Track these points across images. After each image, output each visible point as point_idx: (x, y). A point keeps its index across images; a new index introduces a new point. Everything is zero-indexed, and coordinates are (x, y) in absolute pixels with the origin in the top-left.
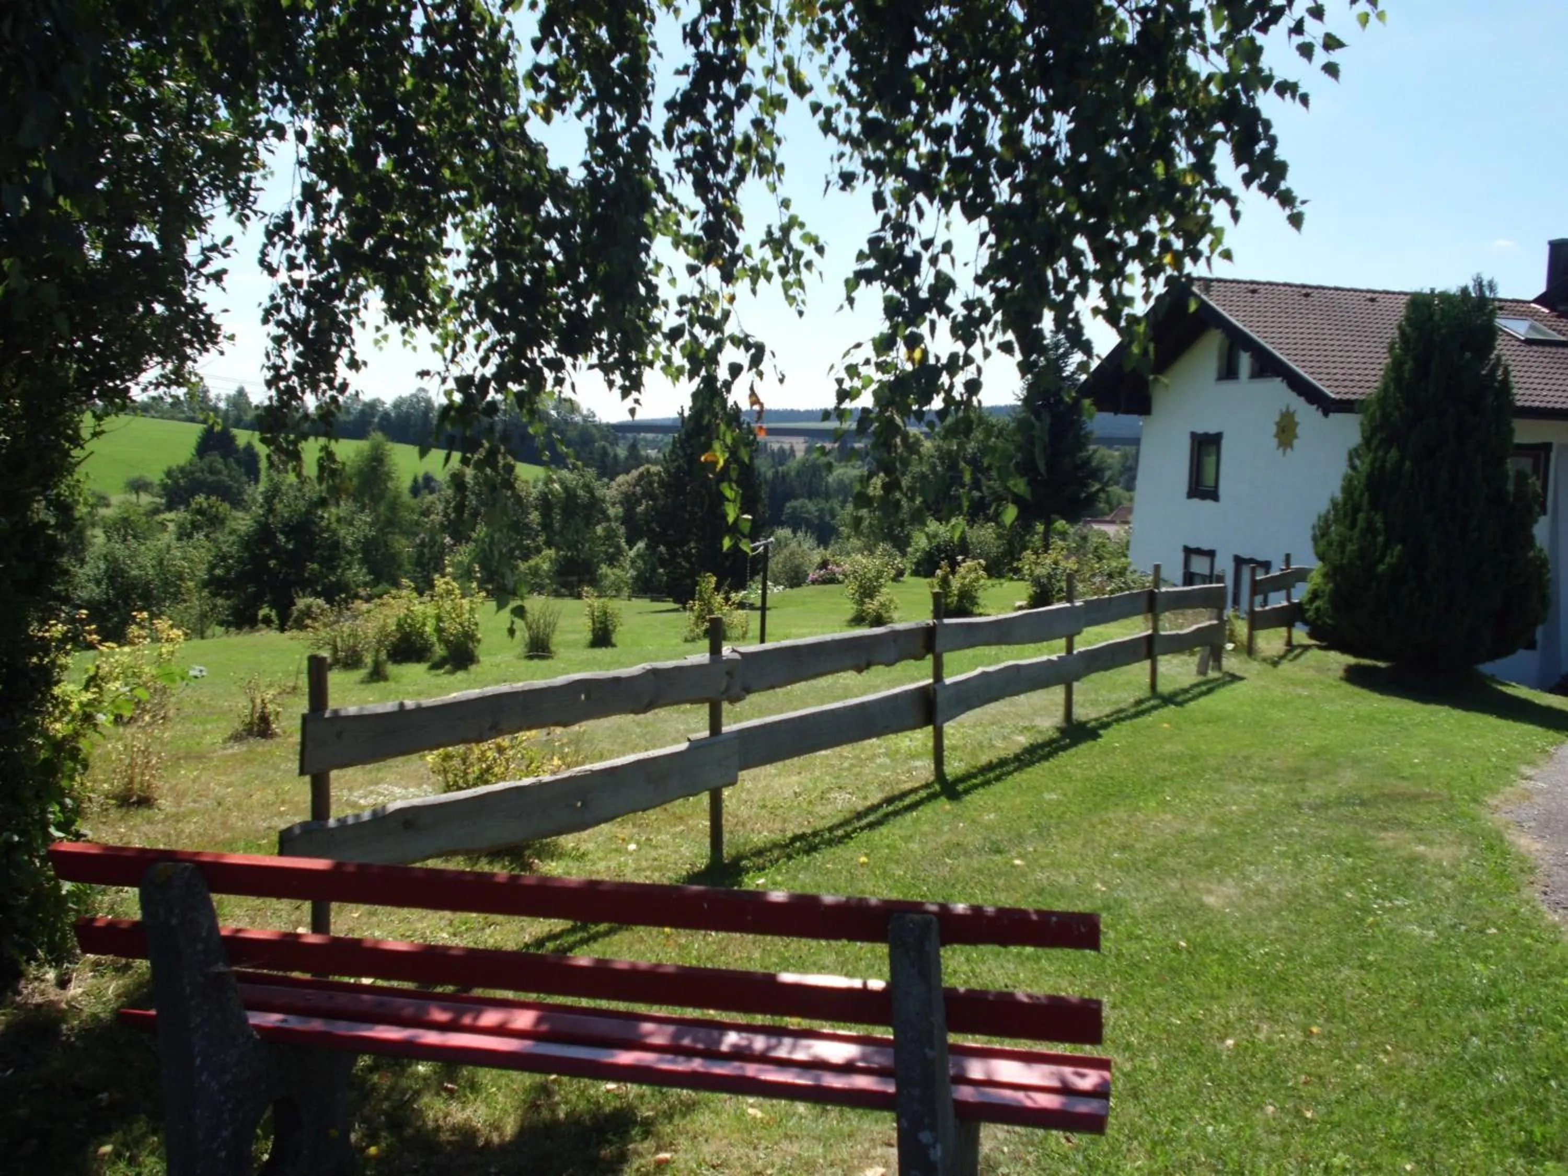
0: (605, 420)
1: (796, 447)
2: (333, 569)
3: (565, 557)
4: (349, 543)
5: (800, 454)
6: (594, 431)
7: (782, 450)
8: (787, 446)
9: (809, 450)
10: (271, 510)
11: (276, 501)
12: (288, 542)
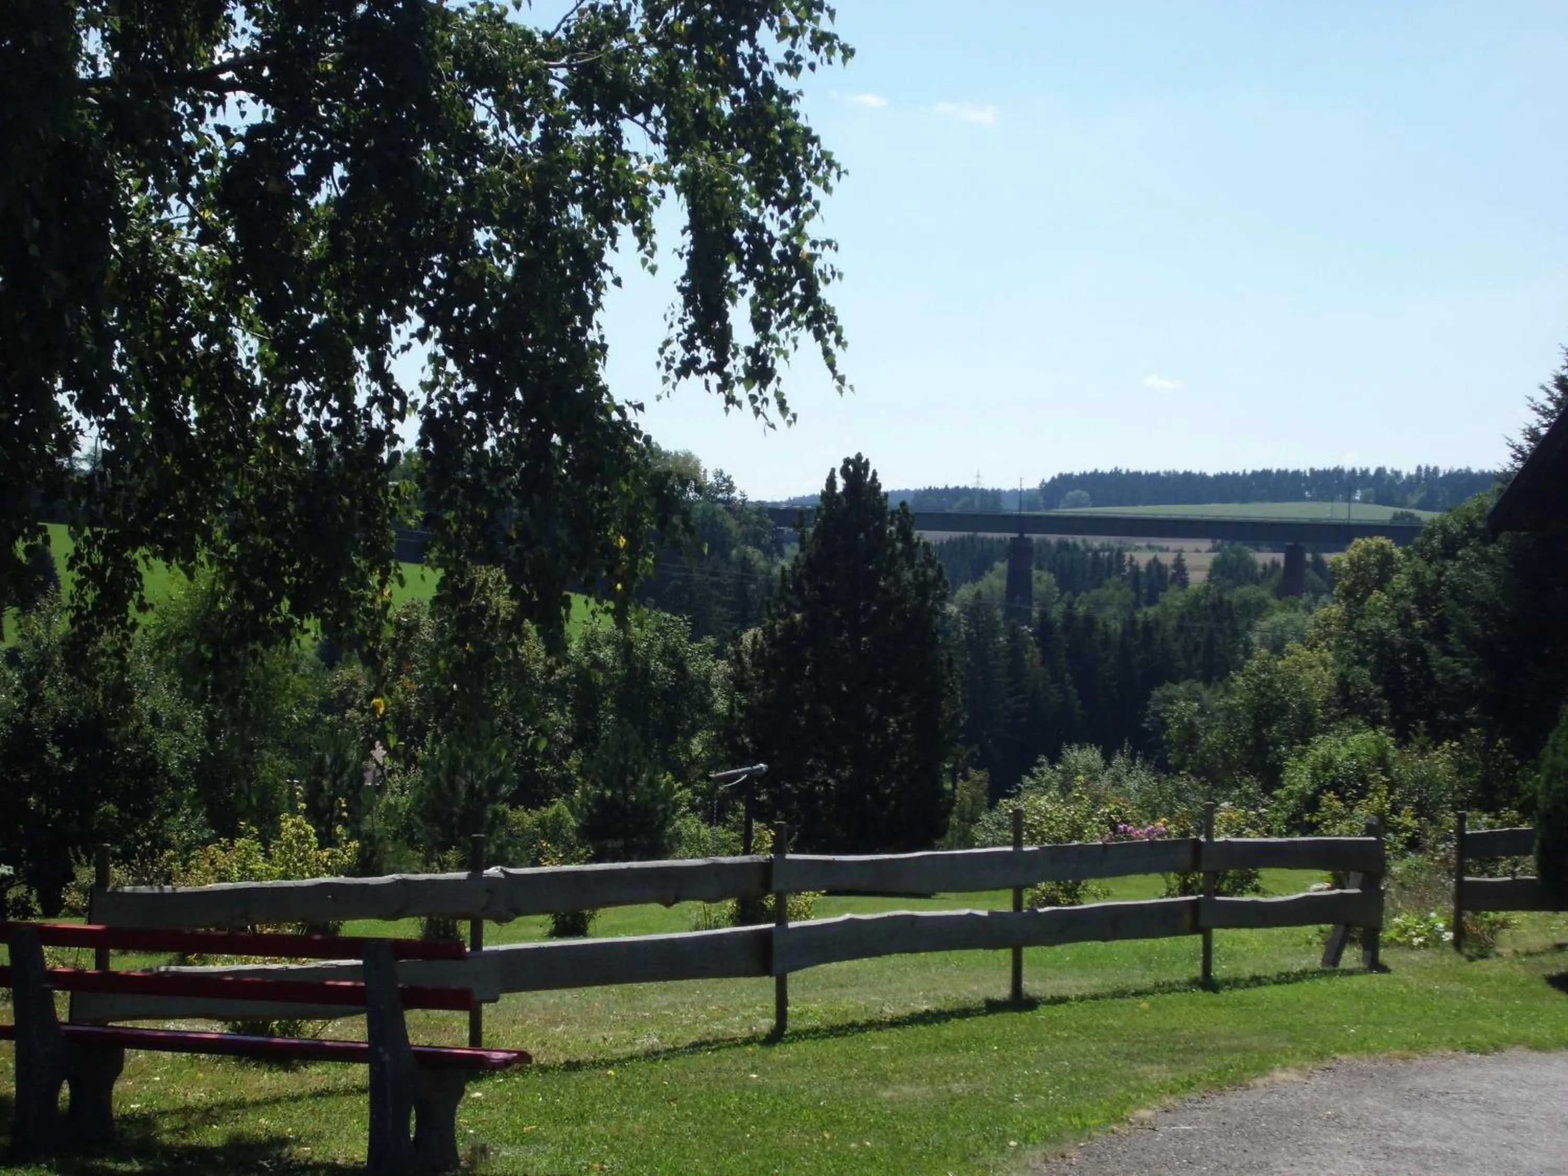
0: (753, 498)
1: (1190, 560)
2: (145, 815)
3: (600, 799)
4: (173, 764)
5: (1197, 578)
6: (731, 523)
7: (1155, 565)
8: (1167, 559)
9: (1220, 569)
10: (35, 700)
11: (45, 682)
12: (66, 759)
